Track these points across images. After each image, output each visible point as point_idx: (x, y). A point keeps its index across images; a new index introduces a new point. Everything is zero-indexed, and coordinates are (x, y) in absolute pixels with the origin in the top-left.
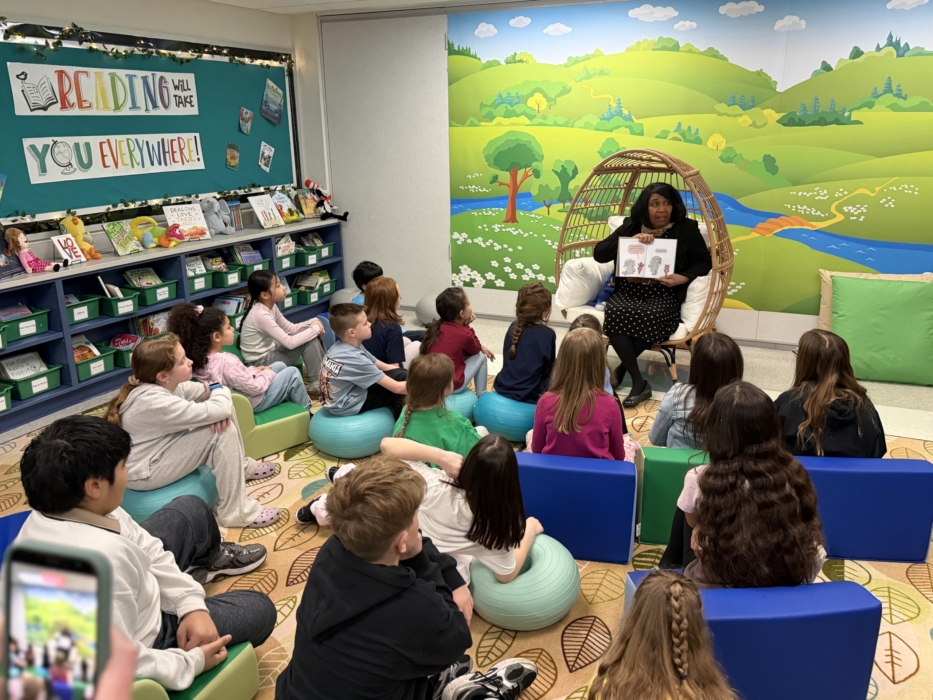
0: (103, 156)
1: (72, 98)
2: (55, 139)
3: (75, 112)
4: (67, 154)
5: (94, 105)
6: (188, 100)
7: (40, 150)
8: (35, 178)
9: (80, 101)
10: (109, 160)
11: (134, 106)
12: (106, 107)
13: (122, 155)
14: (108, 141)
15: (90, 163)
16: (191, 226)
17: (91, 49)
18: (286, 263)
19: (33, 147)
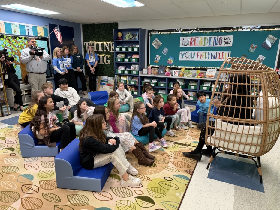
0: (198, 56)
1: (193, 43)
2: (187, 52)
3: (193, 46)
4: (189, 55)
5: (198, 45)
6: (229, 43)
7: (183, 54)
8: (181, 59)
9: (195, 44)
10: (199, 57)
11: (210, 44)
12: (201, 45)
13: (203, 56)
14: (200, 53)
15: (194, 57)
17: (200, 32)
19: (182, 53)
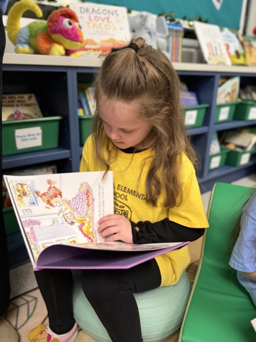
16: (106, 38)
18: (224, 114)
